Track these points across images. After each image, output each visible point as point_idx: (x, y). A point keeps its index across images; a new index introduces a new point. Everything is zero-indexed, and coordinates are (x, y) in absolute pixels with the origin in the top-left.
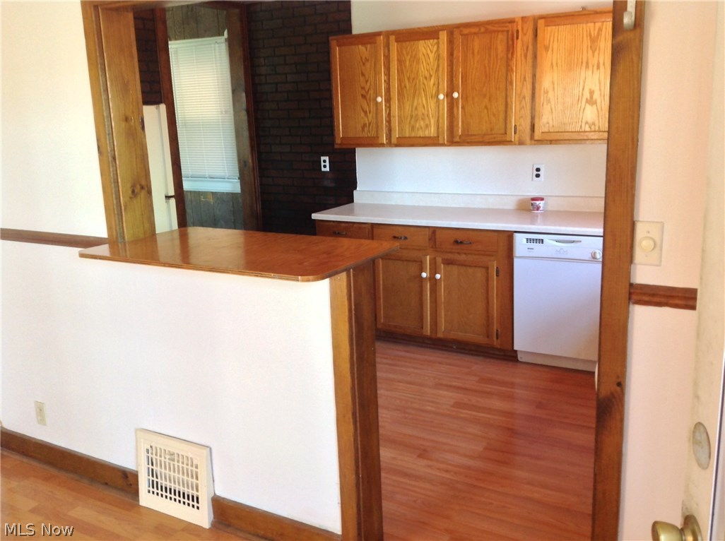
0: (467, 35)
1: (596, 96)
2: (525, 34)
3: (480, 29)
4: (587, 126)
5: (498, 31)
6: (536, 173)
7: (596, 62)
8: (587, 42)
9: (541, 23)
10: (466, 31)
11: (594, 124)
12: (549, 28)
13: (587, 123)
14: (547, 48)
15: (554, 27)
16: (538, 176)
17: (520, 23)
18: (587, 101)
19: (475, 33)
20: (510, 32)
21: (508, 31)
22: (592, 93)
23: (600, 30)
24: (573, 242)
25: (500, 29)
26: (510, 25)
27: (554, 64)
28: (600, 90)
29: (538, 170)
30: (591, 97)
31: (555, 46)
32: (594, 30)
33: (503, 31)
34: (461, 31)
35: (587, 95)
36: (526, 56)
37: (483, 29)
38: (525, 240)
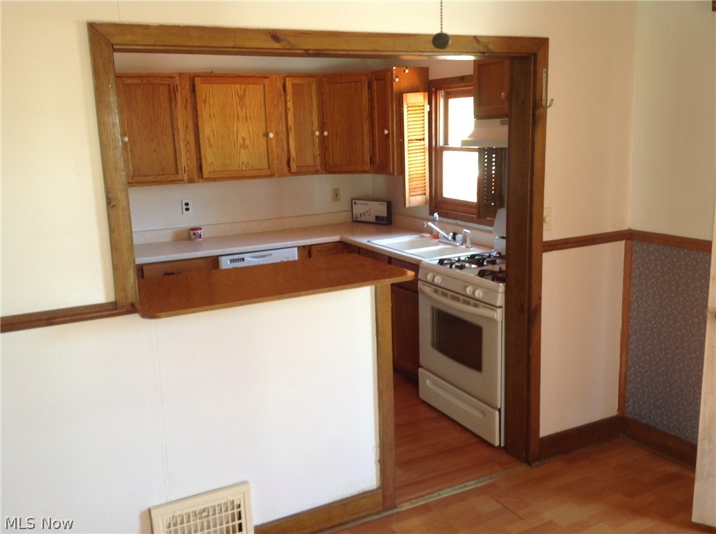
0: (130, 85)
1: (247, 142)
2: (183, 89)
3: (142, 81)
4: (244, 165)
5: (160, 84)
6: (185, 207)
7: (244, 116)
8: (236, 100)
9: (197, 80)
10: (128, 81)
11: (248, 164)
12: (205, 85)
13: (243, 163)
14: (205, 102)
15: (208, 85)
16: (187, 209)
17: (177, 78)
18: (241, 146)
19: (138, 84)
20: (171, 87)
21: (169, 85)
22: (244, 140)
23: (245, 90)
24: (265, 256)
25: (162, 82)
26: (171, 80)
27: (212, 115)
28: (250, 137)
29: (187, 204)
30: (244, 143)
31: (211, 101)
32: (241, 89)
33: (163, 85)
34: (123, 81)
35: (241, 141)
36: (186, 108)
37: (145, 81)
38: (229, 261)
